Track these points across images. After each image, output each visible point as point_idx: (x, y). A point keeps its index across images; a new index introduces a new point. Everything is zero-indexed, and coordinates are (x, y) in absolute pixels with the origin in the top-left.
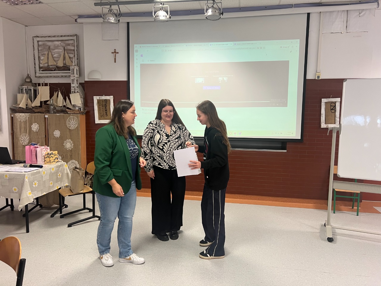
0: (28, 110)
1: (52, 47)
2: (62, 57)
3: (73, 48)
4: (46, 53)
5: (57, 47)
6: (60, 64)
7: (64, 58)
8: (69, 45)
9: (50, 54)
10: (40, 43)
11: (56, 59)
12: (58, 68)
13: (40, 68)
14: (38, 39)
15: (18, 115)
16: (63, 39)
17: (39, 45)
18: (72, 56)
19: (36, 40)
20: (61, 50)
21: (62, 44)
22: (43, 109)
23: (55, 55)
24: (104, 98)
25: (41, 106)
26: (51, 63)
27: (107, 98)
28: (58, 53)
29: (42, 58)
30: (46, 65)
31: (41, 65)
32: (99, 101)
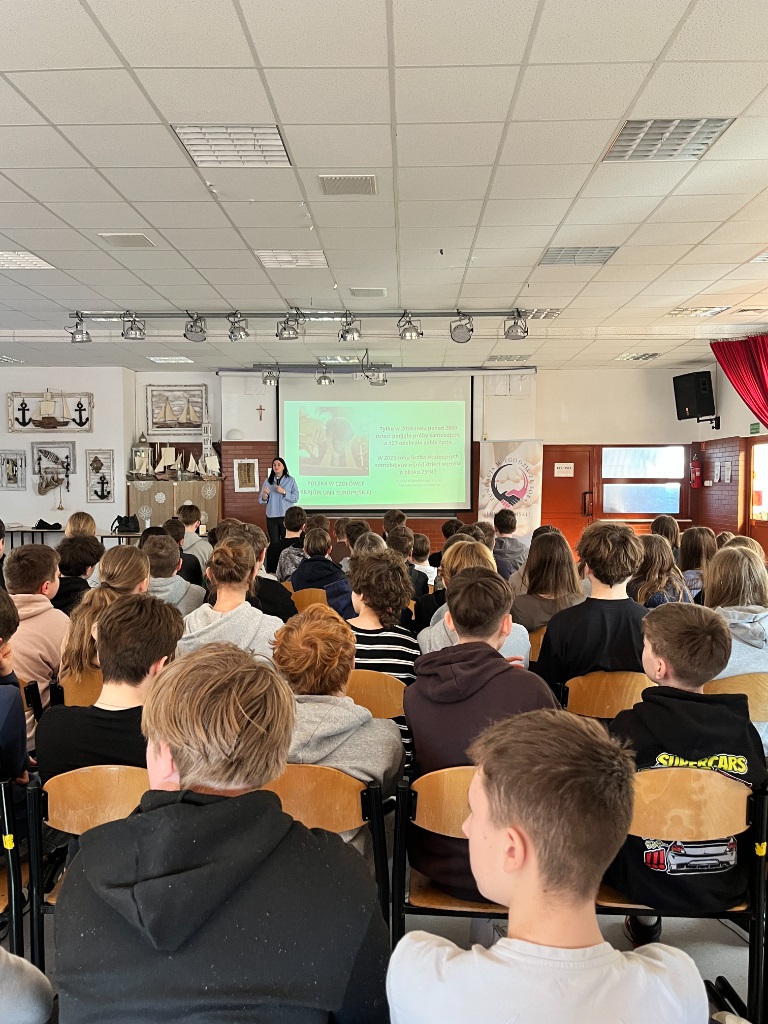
0: (148, 477)
1: (170, 399)
2: (185, 411)
3: (200, 400)
4: (163, 405)
5: (178, 398)
6: (183, 419)
7: (188, 413)
8: (194, 396)
9: (168, 406)
10: (155, 393)
11: (176, 413)
12: (181, 425)
13: (154, 423)
14: (153, 388)
15: (136, 483)
16: (187, 389)
17: (153, 396)
18: (197, 409)
19: (150, 389)
20: (183, 402)
21: (185, 395)
22: (166, 476)
23: (175, 409)
24: (246, 461)
25: (164, 472)
26: (169, 418)
27: (251, 461)
28: (180, 405)
29: (157, 411)
30: (163, 420)
31: (155, 420)
32: (240, 465)
